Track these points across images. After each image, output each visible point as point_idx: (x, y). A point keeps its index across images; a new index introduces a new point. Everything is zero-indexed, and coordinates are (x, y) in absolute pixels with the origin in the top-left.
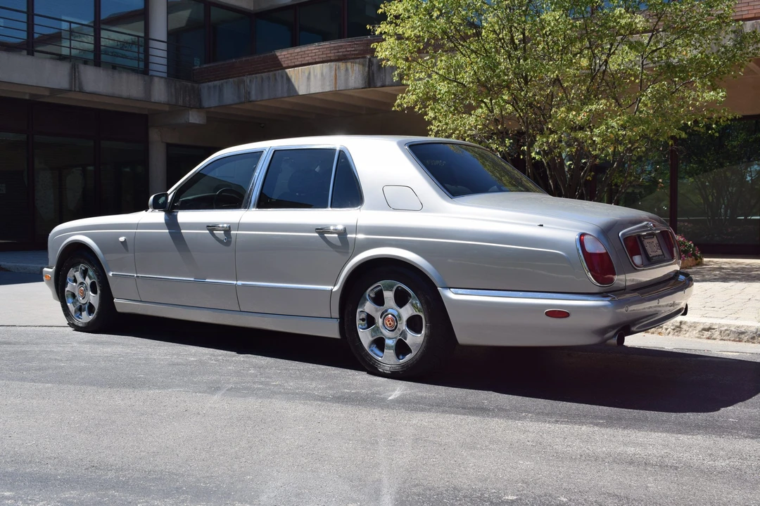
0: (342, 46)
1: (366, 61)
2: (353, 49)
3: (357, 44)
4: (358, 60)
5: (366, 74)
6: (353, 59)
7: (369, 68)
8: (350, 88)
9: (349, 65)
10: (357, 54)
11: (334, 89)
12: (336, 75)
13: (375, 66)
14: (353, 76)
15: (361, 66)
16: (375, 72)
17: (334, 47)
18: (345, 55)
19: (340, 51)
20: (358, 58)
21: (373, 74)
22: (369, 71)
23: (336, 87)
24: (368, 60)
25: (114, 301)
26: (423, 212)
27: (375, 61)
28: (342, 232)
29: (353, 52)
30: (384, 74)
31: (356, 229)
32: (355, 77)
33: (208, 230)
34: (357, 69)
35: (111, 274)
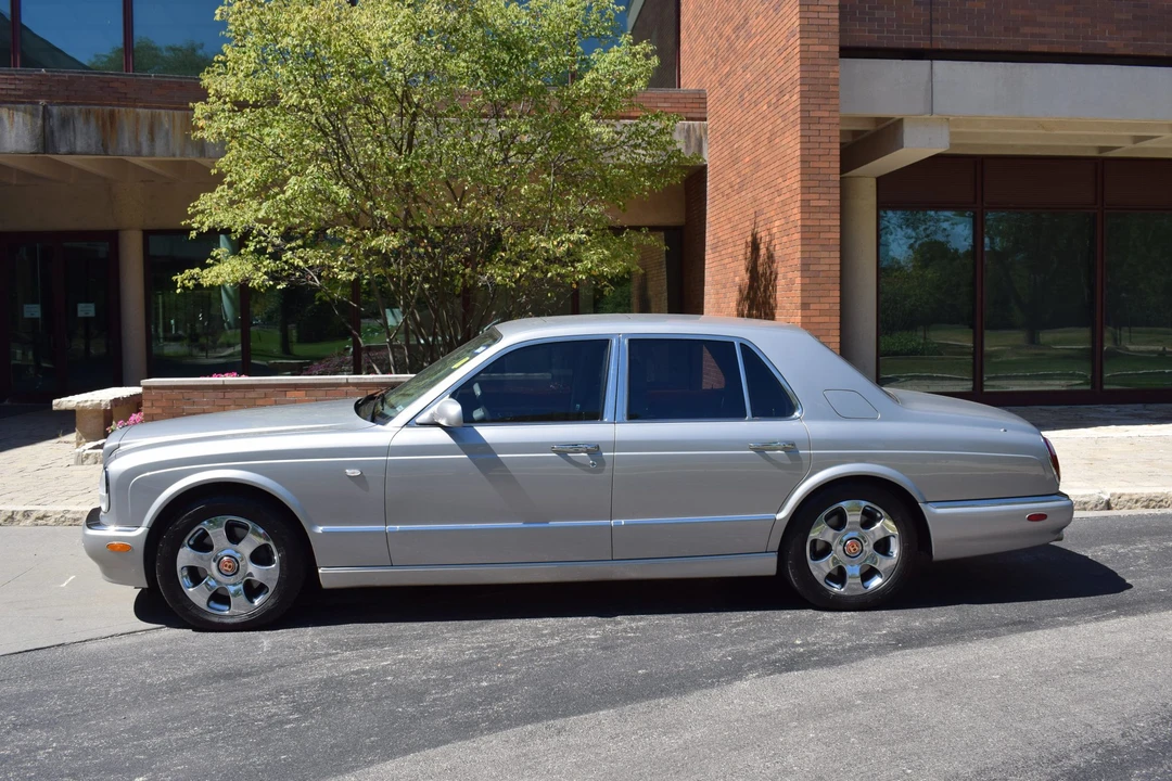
1: (37, 110)
2: (13, 87)
3: (20, 80)
4: (22, 106)
5: (38, 131)
6: (12, 102)
7: (44, 119)
8: (7, 151)
9: (5, 112)
10: (19, 96)
13: (55, 120)
14: (13, 134)
15: (28, 117)
16: (55, 128)
20: (23, 103)
21: (52, 133)
22: (44, 126)
24: (41, 108)
25: (320, 571)
26: (881, 420)
27: (55, 110)
28: (791, 448)
29: (14, 93)
30: (72, 133)
31: (809, 444)
32: (17, 135)
33: (554, 452)
34: (21, 120)
35: (320, 529)
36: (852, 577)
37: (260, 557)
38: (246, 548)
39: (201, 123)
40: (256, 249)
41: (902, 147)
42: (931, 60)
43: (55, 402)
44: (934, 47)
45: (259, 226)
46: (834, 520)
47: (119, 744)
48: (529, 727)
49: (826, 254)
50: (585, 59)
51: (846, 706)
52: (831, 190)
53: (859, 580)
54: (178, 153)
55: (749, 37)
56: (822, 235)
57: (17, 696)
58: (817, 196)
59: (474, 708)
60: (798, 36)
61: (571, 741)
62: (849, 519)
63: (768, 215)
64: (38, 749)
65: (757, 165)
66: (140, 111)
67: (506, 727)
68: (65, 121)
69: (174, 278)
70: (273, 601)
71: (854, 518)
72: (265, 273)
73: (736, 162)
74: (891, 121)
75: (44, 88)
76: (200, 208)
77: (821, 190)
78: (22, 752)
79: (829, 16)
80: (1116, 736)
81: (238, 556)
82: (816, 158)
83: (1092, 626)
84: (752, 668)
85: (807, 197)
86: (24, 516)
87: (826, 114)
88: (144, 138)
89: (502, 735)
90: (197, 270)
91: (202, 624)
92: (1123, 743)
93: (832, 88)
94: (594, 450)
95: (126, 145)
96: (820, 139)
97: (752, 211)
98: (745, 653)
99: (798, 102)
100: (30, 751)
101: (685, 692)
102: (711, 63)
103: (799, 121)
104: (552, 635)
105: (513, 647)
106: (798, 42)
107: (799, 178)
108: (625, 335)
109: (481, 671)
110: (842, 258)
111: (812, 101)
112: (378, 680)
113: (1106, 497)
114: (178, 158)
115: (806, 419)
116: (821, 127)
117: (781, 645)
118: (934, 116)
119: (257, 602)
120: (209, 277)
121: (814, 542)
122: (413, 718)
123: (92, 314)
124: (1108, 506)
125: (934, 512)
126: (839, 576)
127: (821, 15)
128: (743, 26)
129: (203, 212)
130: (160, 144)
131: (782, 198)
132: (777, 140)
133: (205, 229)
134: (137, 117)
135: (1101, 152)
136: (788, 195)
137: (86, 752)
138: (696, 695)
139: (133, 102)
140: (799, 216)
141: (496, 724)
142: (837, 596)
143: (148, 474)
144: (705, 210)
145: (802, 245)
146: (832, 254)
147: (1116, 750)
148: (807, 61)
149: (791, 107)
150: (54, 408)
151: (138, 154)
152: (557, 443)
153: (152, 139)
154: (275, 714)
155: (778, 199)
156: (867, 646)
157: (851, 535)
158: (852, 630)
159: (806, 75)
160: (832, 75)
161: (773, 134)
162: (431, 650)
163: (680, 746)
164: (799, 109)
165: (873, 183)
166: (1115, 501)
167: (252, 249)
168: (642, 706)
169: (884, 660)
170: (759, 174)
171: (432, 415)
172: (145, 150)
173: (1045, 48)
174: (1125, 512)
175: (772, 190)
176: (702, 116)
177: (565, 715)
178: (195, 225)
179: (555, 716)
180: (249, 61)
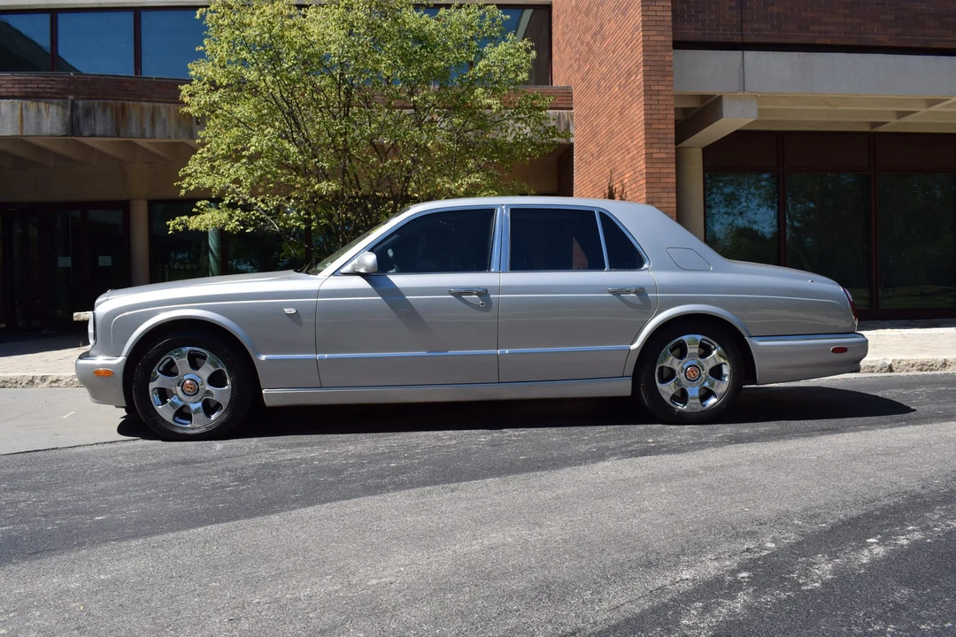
0: (31, 80)
1: (67, 103)
2: (49, 86)
3: (54, 81)
4: (56, 101)
5: (67, 119)
6: (48, 98)
7: (72, 111)
8: (44, 134)
9: (42, 105)
10: (53, 93)
11: (19, 134)
12: (22, 116)
13: (81, 111)
14: (49, 122)
15: (60, 109)
16: (80, 117)
17: (19, 80)
18: (37, 93)
19: (28, 86)
20: (56, 98)
21: (78, 120)
22: (72, 115)
23: (22, 131)
24: (70, 102)
25: (264, 392)
26: (713, 271)
27: (80, 103)
28: (641, 291)
29: (49, 90)
30: (93, 121)
31: (656, 289)
32: (52, 122)
33: (452, 294)
34: (55, 111)
35: (263, 357)
36: (693, 398)
37: (216, 380)
38: (205, 372)
39: (186, 99)
40: (230, 203)
41: (722, 117)
42: (743, 50)
43: (75, 314)
44: (745, 41)
45: (234, 186)
46: (677, 351)
47: (88, 499)
48: (428, 488)
49: (665, 195)
50: (479, 51)
51: (690, 474)
52: (669, 146)
53: (699, 401)
54: (173, 136)
55: (604, 39)
56: (662, 180)
57: (12, 475)
58: (657, 150)
59: (384, 477)
60: (641, 29)
61: (463, 495)
62: (689, 351)
63: (620, 171)
64: (20, 501)
65: (611, 134)
66: (144, 104)
67: (408, 488)
68: (88, 112)
69: (168, 223)
70: (226, 416)
71: (693, 350)
72: (238, 220)
73: (595, 136)
74: (713, 98)
75: (72, 87)
76: (189, 171)
77: (660, 146)
78: (6, 504)
79: (664, 14)
80: (918, 489)
81: (199, 381)
82: (657, 122)
83: (888, 430)
84: (612, 455)
85: (650, 151)
86: (41, 380)
87: (664, 88)
88: (147, 126)
89: (406, 492)
90: (185, 217)
91: (169, 435)
92: (923, 492)
93: (667, 68)
94: (483, 293)
95: (134, 129)
96: (659, 107)
97: (608, 170)
98: (607, 446)
99: (642, 79)
100: (13, 503)
101: (558, 468)
102: (576, 66)
103: (643, 93)
104: (451, 439)
105: (418, 445)
106: (641, 34)
107: (643, 137)
108: (507, 206)
109: (391, 458)
110: (677, 197)
111: (652, 78)
112: (306, 464)
113: (889, 363)
114: (173, 140)
115: (653, 270)
116: (660, 98)
117: (636, 442)
118: (746, 93)
119: (213, 417)
120: (194, 223)
121: (662, 368)
122: (332, 484)
123: (109, 264)
124: (891, 369)
125: (757, 344)
126: (682, 396)
127: (658, 13)
128: (599, 32)
129: (190, 175)
130: (159, 129)
131: (631, 155)
132: (626, 113)
133: (192, 188)
134: (142, 109)
135: (872, 128)
136: (636, 151)
137: (59, 503)
138: (568, 469)
139: (139, 98)
140: (644, 166)
141: (400, 486)
142: (681, 413)
143: (127, 313)
144: (573, 177)
145: (647, 188)
146: (670, 195)
147: (919, 496)
148: (647, 47)
149: (637, 84)
150: (75, 319)
151: (143, 136)
152: (454, 288)
153: (153, 125)
154: (218, 483)
155: (628, 157)
156: (706, 442)
157: (690, 363)
158: (694, 435)
159: (647, 58)
160: (667, 59)
161: (623, 108)
162: (351, 448)
163: (553, 498)
164: (642, 84)
165: (700, 152)
166: (896, 366)
167: (227, 202)
168: (524, 476)
169: (720, 450)
170: (614, 140)
171: (354, 266)
172: (148, 133)
173: (829, 42)
174: (904, 374)
175: (623, 151)
176: (570, 106)
177: (457, 481)
178: (185, 186)
179: (450, 482)
180: (222, 51)
